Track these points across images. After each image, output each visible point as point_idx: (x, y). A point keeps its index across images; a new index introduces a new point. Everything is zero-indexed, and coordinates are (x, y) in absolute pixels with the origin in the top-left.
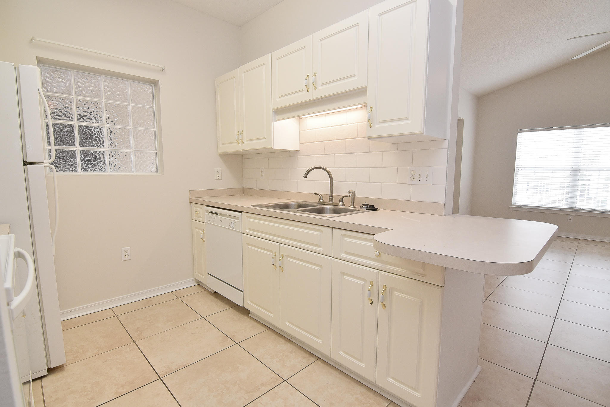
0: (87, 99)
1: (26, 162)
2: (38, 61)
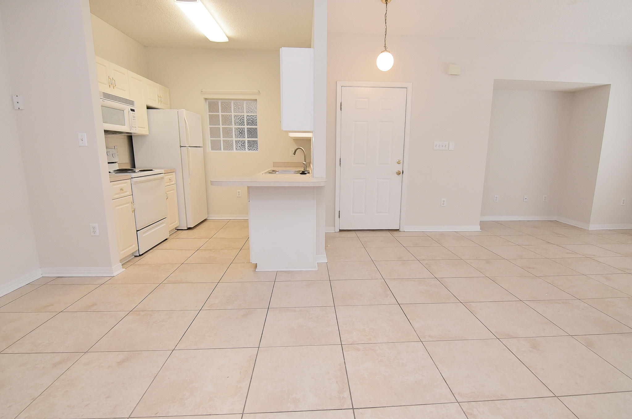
0: (228, 114)
2: (206, 99)
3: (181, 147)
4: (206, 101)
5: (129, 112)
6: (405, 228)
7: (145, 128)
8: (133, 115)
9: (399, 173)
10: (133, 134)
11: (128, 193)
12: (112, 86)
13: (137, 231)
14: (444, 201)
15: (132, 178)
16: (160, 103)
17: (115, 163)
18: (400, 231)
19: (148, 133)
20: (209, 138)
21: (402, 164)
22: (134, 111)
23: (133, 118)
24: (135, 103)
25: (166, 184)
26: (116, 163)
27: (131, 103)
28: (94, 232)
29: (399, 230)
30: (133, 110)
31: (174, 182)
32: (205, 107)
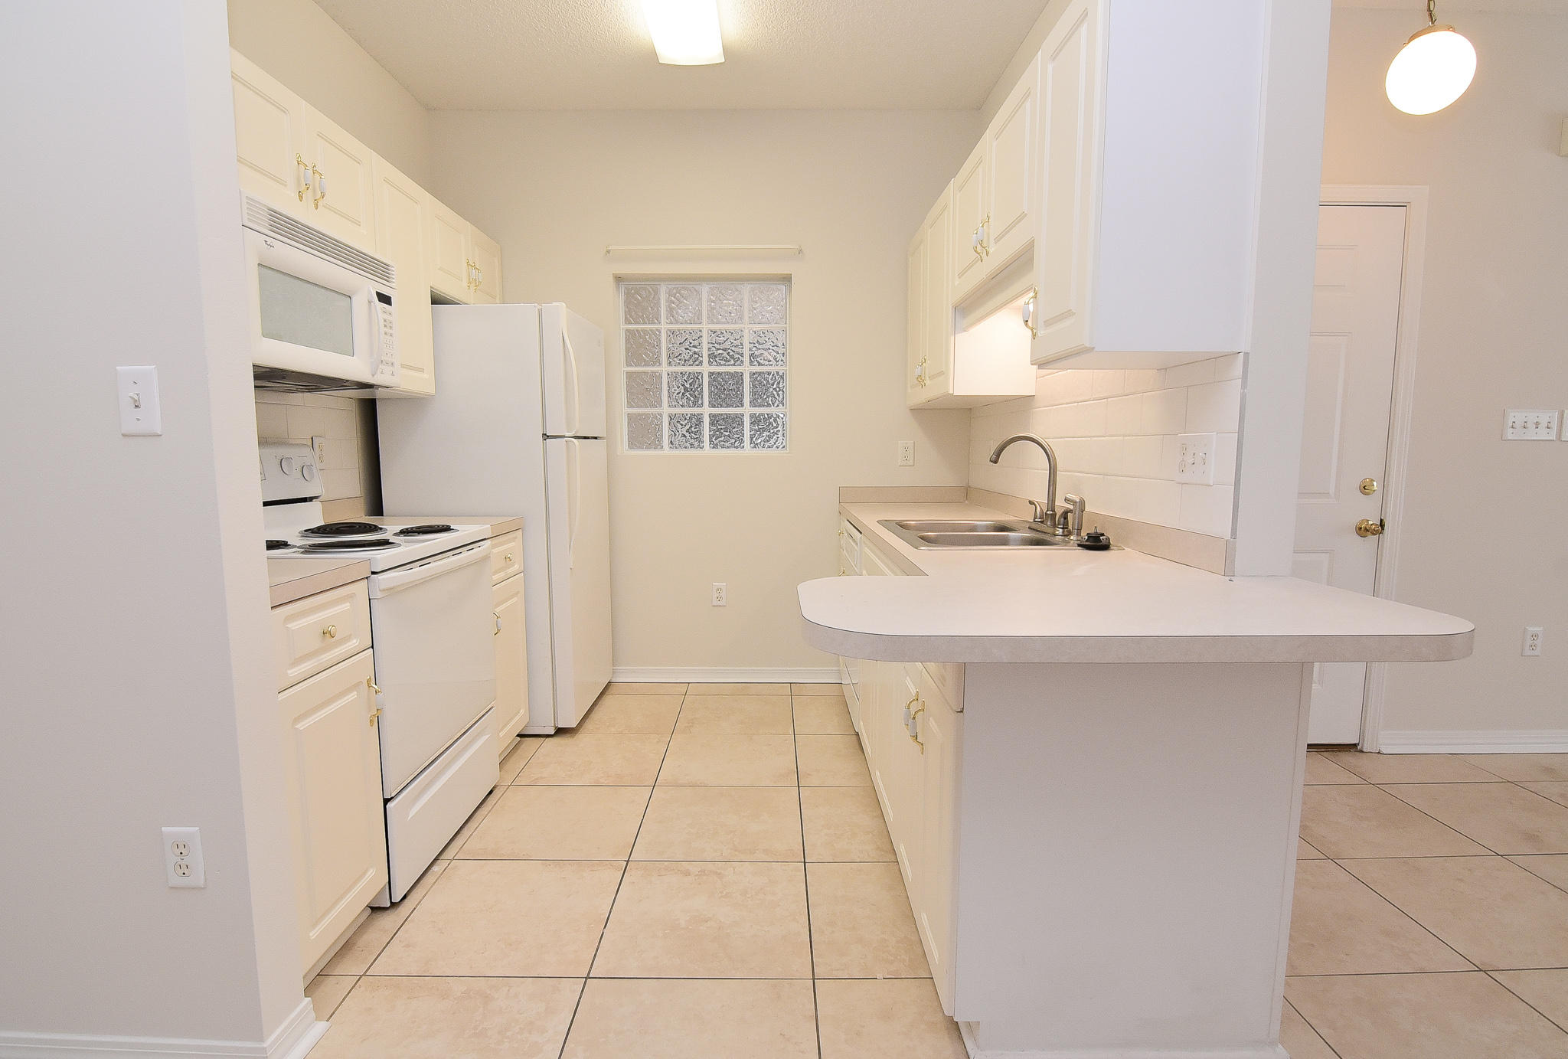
0: (689, 327)
1: (545, 434)
2: (618, 279)
3: (546, 437)
4: (618, 287)
5: (370, 302)
6: (1388, 740)
7: (421, 370)
8: (386, 316)
9: (1363, 531)
10: (379, 394)
11: (354, 644)
12: (308, 195)
13: (386, 801)
14: (1535, 636)
15: (373, 573)
16: (473, 287)
17: (311, 499)
18: (1361, 751)
19: (430, 389)
20: (623, 410)
21: (1377, 496)
22: (390, 304)
23: (383, 329)
24: (395, 272)
25: (496, 577)
26: (315, 503)
27: (379, 269)
28: (184, 870)
29: (1359, 747)
30: (385, 299)
31: (516, 567)
32: (613, 303)
